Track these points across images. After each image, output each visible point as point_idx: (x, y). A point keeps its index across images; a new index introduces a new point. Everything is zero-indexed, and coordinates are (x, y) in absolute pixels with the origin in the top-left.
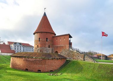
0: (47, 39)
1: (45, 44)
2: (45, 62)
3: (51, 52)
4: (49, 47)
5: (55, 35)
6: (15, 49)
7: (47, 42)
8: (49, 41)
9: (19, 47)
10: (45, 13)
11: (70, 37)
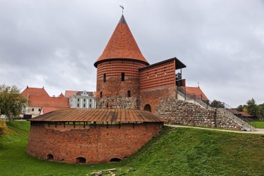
0: (123, 75)
1: (118, 88)
2: (99, 135)
3: (133, 107)
4: (129, 95)
5: (147, 64)
6: (78, 105)
7: (123, 84)
8: (129, 79)
10: (123, 16)
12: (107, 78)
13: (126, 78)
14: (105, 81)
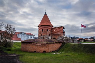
0: (48, 29)
1: (46, 33)
2: (49, 46)
3: (50, 38)
4: (49, 35)
5: (53, 27)
6: (21, 37)
7: (48, 32)
8: (49, 31)
9: (24, 36)
11: (64, 28)
12: (43, 30)
13: (49, 30)
14: (42, 31)
